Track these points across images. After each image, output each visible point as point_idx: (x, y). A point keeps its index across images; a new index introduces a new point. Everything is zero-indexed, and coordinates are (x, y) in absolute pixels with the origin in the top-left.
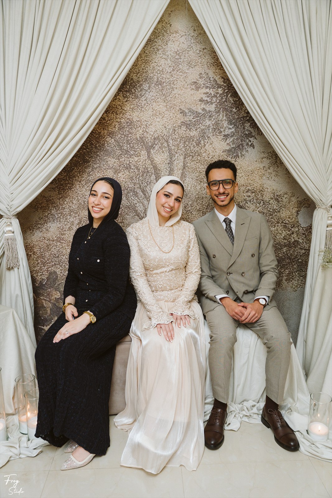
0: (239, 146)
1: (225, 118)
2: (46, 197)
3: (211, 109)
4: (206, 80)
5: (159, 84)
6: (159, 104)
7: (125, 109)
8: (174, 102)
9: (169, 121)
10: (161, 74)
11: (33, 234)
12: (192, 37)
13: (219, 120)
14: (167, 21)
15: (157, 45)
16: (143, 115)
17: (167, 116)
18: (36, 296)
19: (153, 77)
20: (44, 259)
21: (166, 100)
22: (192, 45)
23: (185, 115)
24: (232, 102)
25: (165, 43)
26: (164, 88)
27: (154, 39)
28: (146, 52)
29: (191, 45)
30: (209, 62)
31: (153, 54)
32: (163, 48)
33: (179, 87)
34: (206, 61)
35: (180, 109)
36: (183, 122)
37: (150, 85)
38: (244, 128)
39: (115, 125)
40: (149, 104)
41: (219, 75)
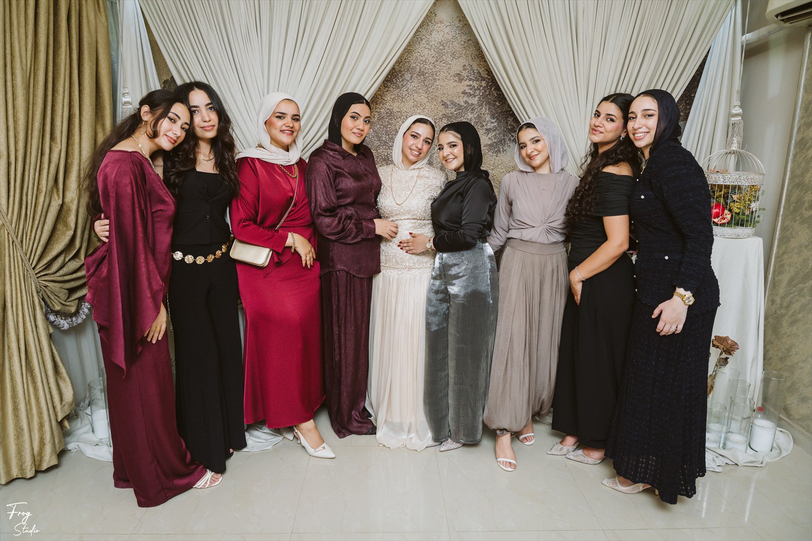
0: (501, 141)
1: (487, 111)
3: (473, 102)
4: (469, 72)
5: (421, 74)
6: (420, 95)
7: (386, 99)
8: (436, 94)
10: (424, 65)
12: (457, 27)
13: (481, 114)
19: (415, 67)
21: (428, 91)
22: (457, 36)
23: (446, 107)
24: (496, 95)
25: (429, 33)
26: (426, 79)
29: (455, 36)
30: (473, 54)
32: (427, 38)
33: (442, 78)
34: (471, 52)
35: (442, 101)
36: (444, 114)
37: (412, 75)
38: (507, 123)
39: (375, 115)
40: (411, 95)
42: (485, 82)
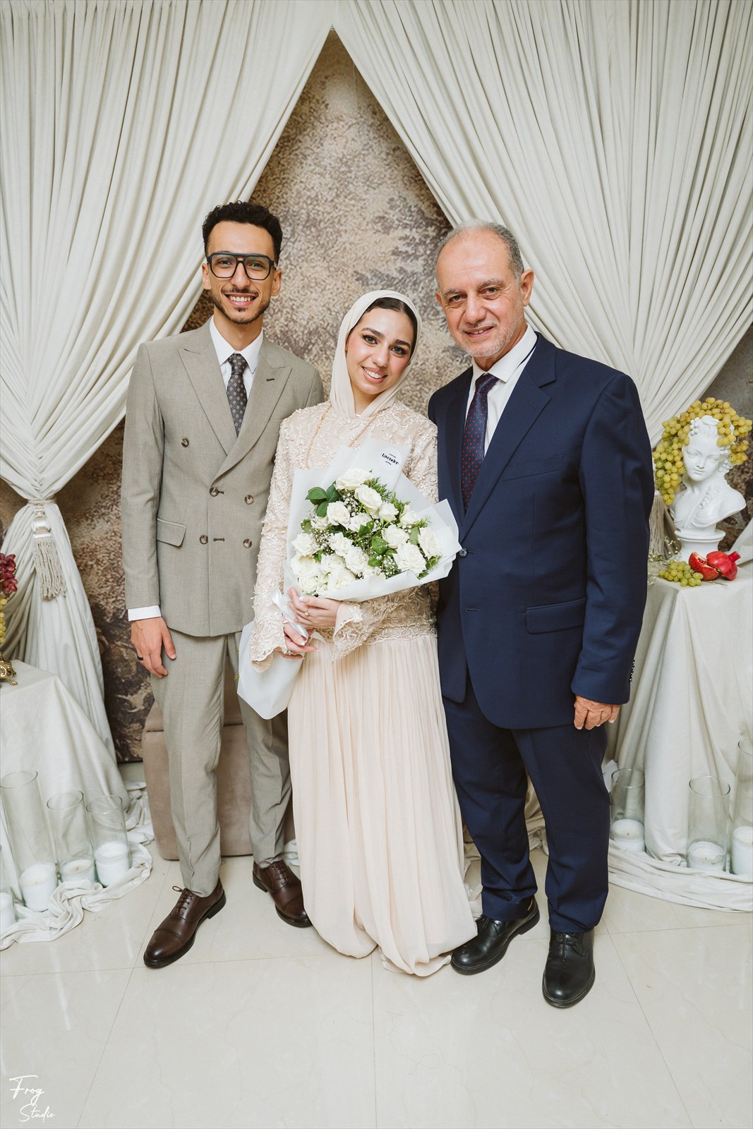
2: (112, 455)
3: (415, 268)
4: (402, 211)
5: (312, 224)
6: (313, 265)
8: (343, 260)
9: (335, 298)
10: (315, 206)
11: (93, 526)
12: (371, 126)
14: (320, 98)
15: (302, 147)
16: (285, 288)
17: (331, 287)
18: (108, 641)
19: (299, 211)
20: (118, 572)
21: (328, 255)
22: (371, 143)
23: (365, 283)
25: (318, 142)
26: (321, 233)
27: (297, 135)
28: (282, 162)
29: (368, 143)
30: (406, 175)
31: (296, 165)
32: (314, 153)
33: (351, 228)
34: (401, 173)
35: (355, 272)
37: (294, 228)
40: (295, 267)
41: (428, 200)
42: (433, 228)
